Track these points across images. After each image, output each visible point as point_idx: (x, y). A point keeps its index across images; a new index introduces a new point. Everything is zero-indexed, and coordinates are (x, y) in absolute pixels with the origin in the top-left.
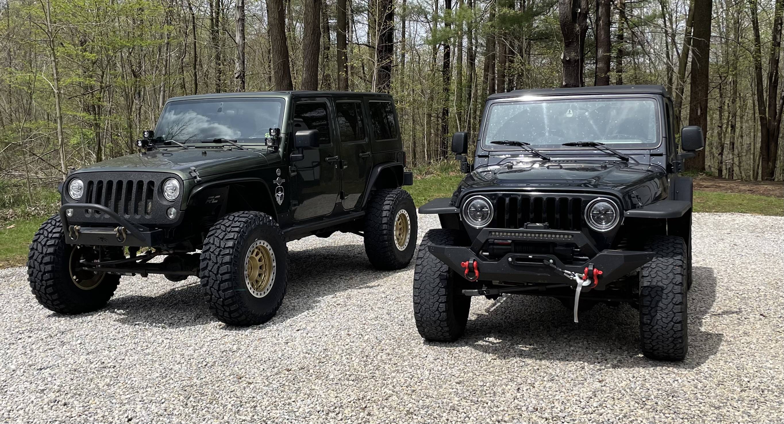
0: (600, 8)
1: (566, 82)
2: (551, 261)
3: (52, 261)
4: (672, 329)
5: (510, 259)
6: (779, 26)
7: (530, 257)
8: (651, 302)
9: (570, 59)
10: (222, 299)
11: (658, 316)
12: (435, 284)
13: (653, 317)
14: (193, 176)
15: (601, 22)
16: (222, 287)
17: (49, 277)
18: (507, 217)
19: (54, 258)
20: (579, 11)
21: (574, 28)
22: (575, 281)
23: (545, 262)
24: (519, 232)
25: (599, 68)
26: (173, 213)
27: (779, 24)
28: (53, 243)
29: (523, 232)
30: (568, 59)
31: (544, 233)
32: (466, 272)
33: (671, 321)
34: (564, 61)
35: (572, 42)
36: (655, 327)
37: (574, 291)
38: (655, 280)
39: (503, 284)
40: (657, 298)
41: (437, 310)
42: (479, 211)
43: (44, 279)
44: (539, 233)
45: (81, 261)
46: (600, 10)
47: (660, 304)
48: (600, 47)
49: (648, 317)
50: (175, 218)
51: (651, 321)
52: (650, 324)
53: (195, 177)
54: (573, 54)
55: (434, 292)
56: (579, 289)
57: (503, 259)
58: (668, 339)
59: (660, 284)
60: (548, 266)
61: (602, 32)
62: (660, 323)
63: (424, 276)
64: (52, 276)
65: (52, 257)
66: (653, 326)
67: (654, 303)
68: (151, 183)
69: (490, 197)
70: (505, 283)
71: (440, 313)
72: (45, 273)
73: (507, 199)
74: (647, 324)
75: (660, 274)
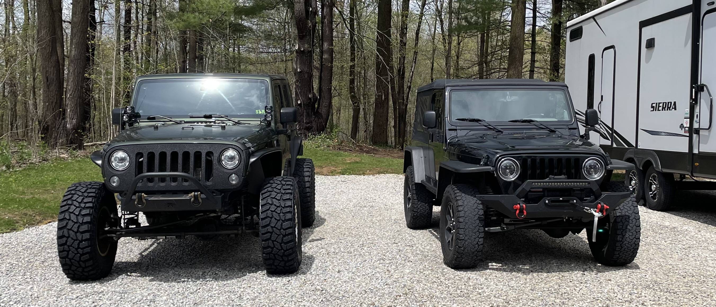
0: (325, 8)
1: (300, 69)
2: (575, 201)
3: (89, 229)
4: (634, 243)
5: (547, 202)
6: (405, 30)
7: (561, 199)
8: (623, 226)
9: (304, 50)
10: (283, 251)
11: (627, 235)
12: (476, 224)
13: (624, 236)
14: (248, 146)
15: (326, 20)
16: (285, 240)
17: (87, 245)
18: (529, 172)
19: (91, 226)
20: (311, 9)
21: (307, 24)
22: (592, 214)
23: (571, 202)
24: (546, 182)
25: (324, 59)
26: (234, 180)
27: (405, 28)
28: (88, 212)
29: (549, 182)
30: (302, 49)
31: (566, 182)
32: (518, 212)
33: (635, 238)
34: (298, 52)
35: (305, 36)
36: (624, 243)
37: (593, 221)
38: (623, 211)
39: (513, 222)
40: (626, 223)
41: (477, 243)
42: (508, 169)
43: (81, 246)
44: (563, 182)
45: (106, 229)
46: (325, 10)
47: (629, 227)
48: (326, 41)
49: (621, 236)
50: (238, 183)
51: (622, 239)
52: (621, 241)
53: (249, 148)
54: (306, 46)
55: (476, 230)
56: (596, 219)
57: (541, 203)
58: (630, 250)
59: (627, 214)
60: (573, 204)
61: (327, 29)
62: (628, 240)
63: (467, 218)
64: (90, 244)
65: (90, 225)
66: (623, 242)
67: (624, 226)
68: (209, 154)
69: (517, 158)
70: (514, 221)
71: (479, 245)
72: (81, 241)
73: (529, 160)
74: (619, 241)
75: (626, 207)
